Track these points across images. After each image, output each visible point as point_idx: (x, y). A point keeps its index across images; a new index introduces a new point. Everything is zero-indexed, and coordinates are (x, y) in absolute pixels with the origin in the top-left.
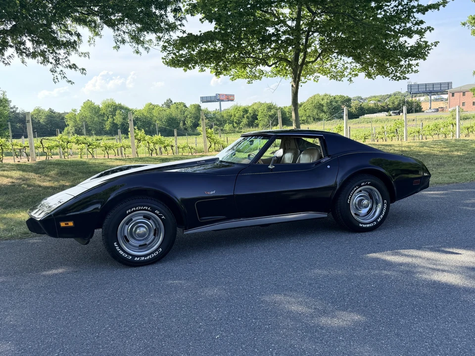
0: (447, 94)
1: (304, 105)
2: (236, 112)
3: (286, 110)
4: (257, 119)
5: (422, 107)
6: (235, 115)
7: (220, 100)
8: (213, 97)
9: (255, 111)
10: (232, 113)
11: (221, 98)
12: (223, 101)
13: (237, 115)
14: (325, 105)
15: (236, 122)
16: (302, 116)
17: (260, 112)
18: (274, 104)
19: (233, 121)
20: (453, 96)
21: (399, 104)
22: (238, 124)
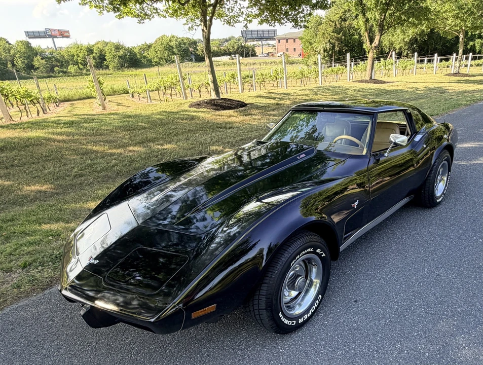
0: (275, 40)
1: (153, 46)
2: (78, 52)
3: (136, 51)
4: (105, 60)
5: (256, 51)
6: (78, 56)
7: (53, 37)
8: (41, 32)
9: (101, 51)
10: (74, 51)
11: (53, 34)
12: (56, 37)
13: (81, 55)
14: (174, 47)
15: (81, 63)
16: (154, 58)
17: (107, 52)
18: (121, 44)
19: (77, 62)
20: (279, 42)
21: (238, 48)
22: (84, 65)
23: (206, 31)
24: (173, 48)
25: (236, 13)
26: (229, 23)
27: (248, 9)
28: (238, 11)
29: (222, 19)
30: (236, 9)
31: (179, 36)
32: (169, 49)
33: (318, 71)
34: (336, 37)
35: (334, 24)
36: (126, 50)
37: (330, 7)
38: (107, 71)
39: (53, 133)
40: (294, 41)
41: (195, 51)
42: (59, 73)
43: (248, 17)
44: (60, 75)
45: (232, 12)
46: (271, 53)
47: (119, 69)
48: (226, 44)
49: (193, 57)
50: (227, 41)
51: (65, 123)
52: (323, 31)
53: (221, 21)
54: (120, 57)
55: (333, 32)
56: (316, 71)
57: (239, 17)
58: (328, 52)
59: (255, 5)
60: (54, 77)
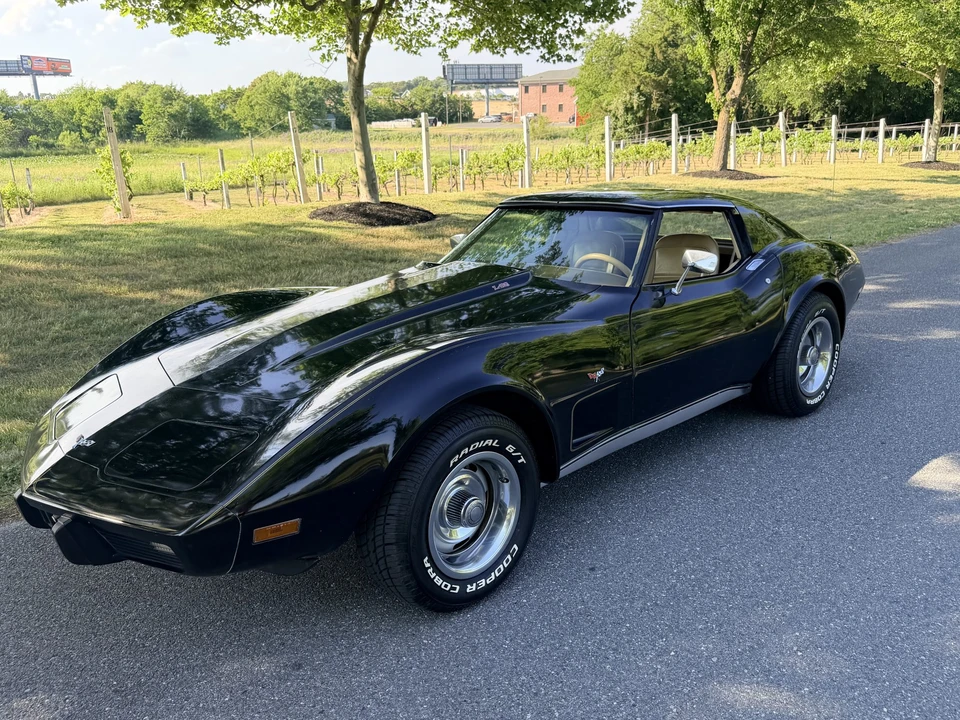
0: (517, 86)
1: (246, 94)
2: (83, 104)
3: (208, 103)
4: (140, 122)
5: (474, 111)
6: (82, 112)
7: (34, 72)
8: (12, 62)
9: (132, 104)
10: (75, 103)
11: (37, 66)
12: (41, 73)
13: (89, 111)
15: (86, 127)
16: (245, 119)
17: (146, 106)
18: (178, 89)
19: (79, 126)
20: (527, 91)
21: (434, 103)
22: (93, 132)
23: (355, 60)
24: (289, 99)
25: (423, 27)
26: (407, 46)
27: (450, 19)
28: (427, 23)
29: (393, 39)
30: (424, 19)
31: (304, 75)
32: (282, 101)
33: (603, 152)
34: (654, 81)
35: (649, 53)
36: (187, 102)
37: (623, 13)
38: (141, 146)
39: (18, 258)
40: (561, 90)
41: (338, 106)
42: (37, 146)
43: (450, 35)
44: (39, 152)
45: (415, 24)
46: (506, 114)
47: (168, 141)
48: (408, 93)
49: (332, 121)
50: (410, 86)
51: (43, 240)
52: (624, 68)
53: (391, 42)
54: (172, 116)
55: (647, 70)
56: (598, 152)
57: (429, 36)
58: (634, 114)
59: (465, 11)
60: (26, 156)
